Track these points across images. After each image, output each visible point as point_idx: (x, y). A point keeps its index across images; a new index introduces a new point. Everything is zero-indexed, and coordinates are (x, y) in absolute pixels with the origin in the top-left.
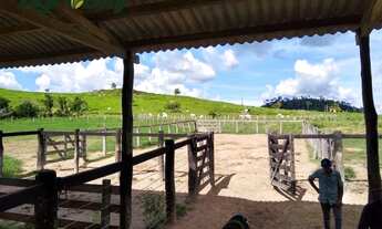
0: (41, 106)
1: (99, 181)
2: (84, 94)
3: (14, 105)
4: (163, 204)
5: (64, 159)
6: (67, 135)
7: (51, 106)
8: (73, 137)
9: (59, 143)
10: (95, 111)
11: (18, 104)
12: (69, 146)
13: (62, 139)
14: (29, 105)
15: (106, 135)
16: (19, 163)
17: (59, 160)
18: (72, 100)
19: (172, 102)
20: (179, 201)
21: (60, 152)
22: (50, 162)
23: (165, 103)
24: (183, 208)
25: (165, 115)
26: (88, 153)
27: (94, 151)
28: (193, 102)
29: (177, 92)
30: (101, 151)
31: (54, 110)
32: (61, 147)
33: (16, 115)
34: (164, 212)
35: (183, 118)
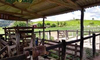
0: (57, 24)
1: (74, 44)
2: (66, 21)
3: (51, 24)
4: (92, 52)
5: (63, 37)
6: (64, 31)
7: (59, 24)
8: (65, 32)
9: (62, 33)
10: (69, 25)
11: (52, 24)
12: (64, 34)
13: (62, 32)
14: (54, 24)
15: (73, 31)
16: (53, 38)
17: (62, 37)
18: (63, 23)
19: (91, 22)
20: (97, 52)
21: (62, 35)
22: (60, 38)
23: (89, 23)
24: (98, 54)
25: (89, 26)
26: (68, 36)
27: (70, 36)
28: (99, 22)
29: (93, 19)
30: (72, 35)
31: (59, 25)
32: (62, 34)
33: (51, 27)
34: (92, 54)
35: (95, 27)
